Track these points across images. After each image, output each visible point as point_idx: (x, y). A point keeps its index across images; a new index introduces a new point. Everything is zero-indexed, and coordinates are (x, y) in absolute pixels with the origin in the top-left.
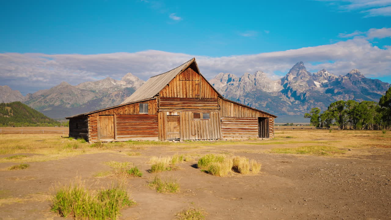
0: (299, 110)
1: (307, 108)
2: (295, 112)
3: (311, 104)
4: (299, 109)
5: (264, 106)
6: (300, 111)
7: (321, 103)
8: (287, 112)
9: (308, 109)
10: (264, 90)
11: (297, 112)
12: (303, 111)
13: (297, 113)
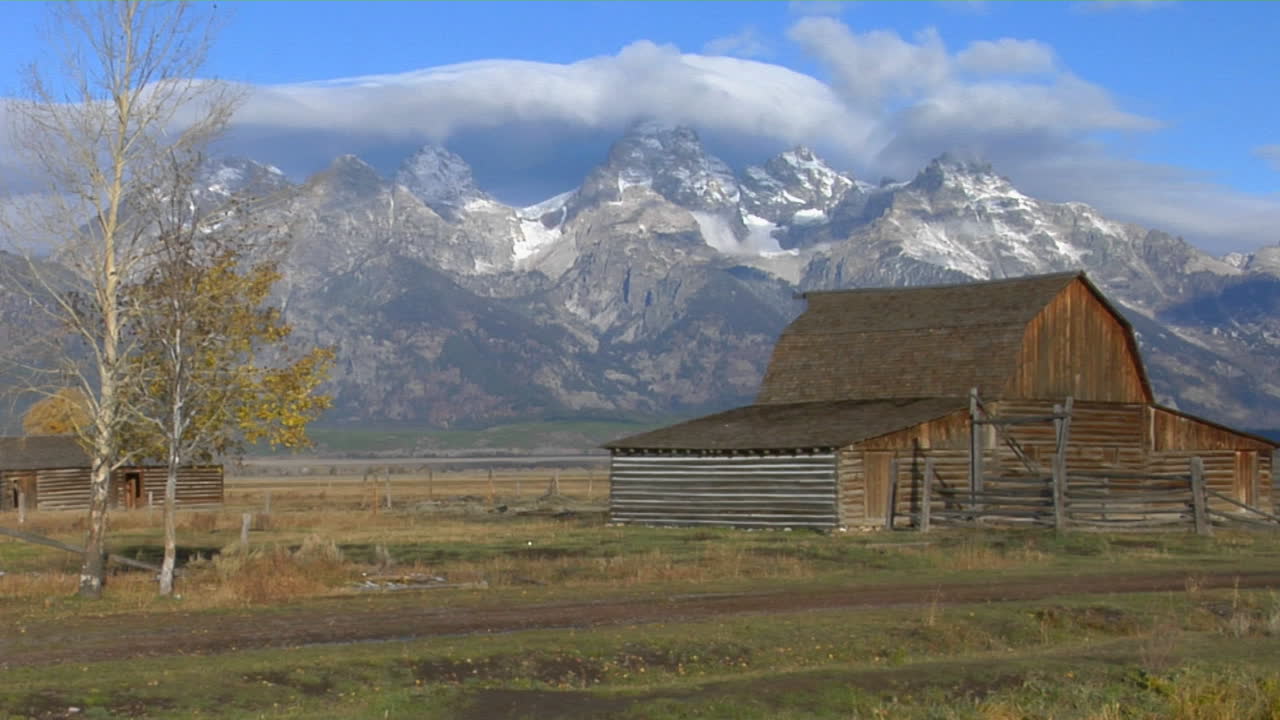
0: (633, 381)
1: (683, 366)
2: (610, 390)
3: (705, 342)
4: (633, 373)
5: (428, 355)
6: (641, 387)
7: (759, 338)
8: (562, 391)
9: (685, 372)
10: (445, 261)
11: (620, 387)
12: (656, 388)
13: (619, 398)
